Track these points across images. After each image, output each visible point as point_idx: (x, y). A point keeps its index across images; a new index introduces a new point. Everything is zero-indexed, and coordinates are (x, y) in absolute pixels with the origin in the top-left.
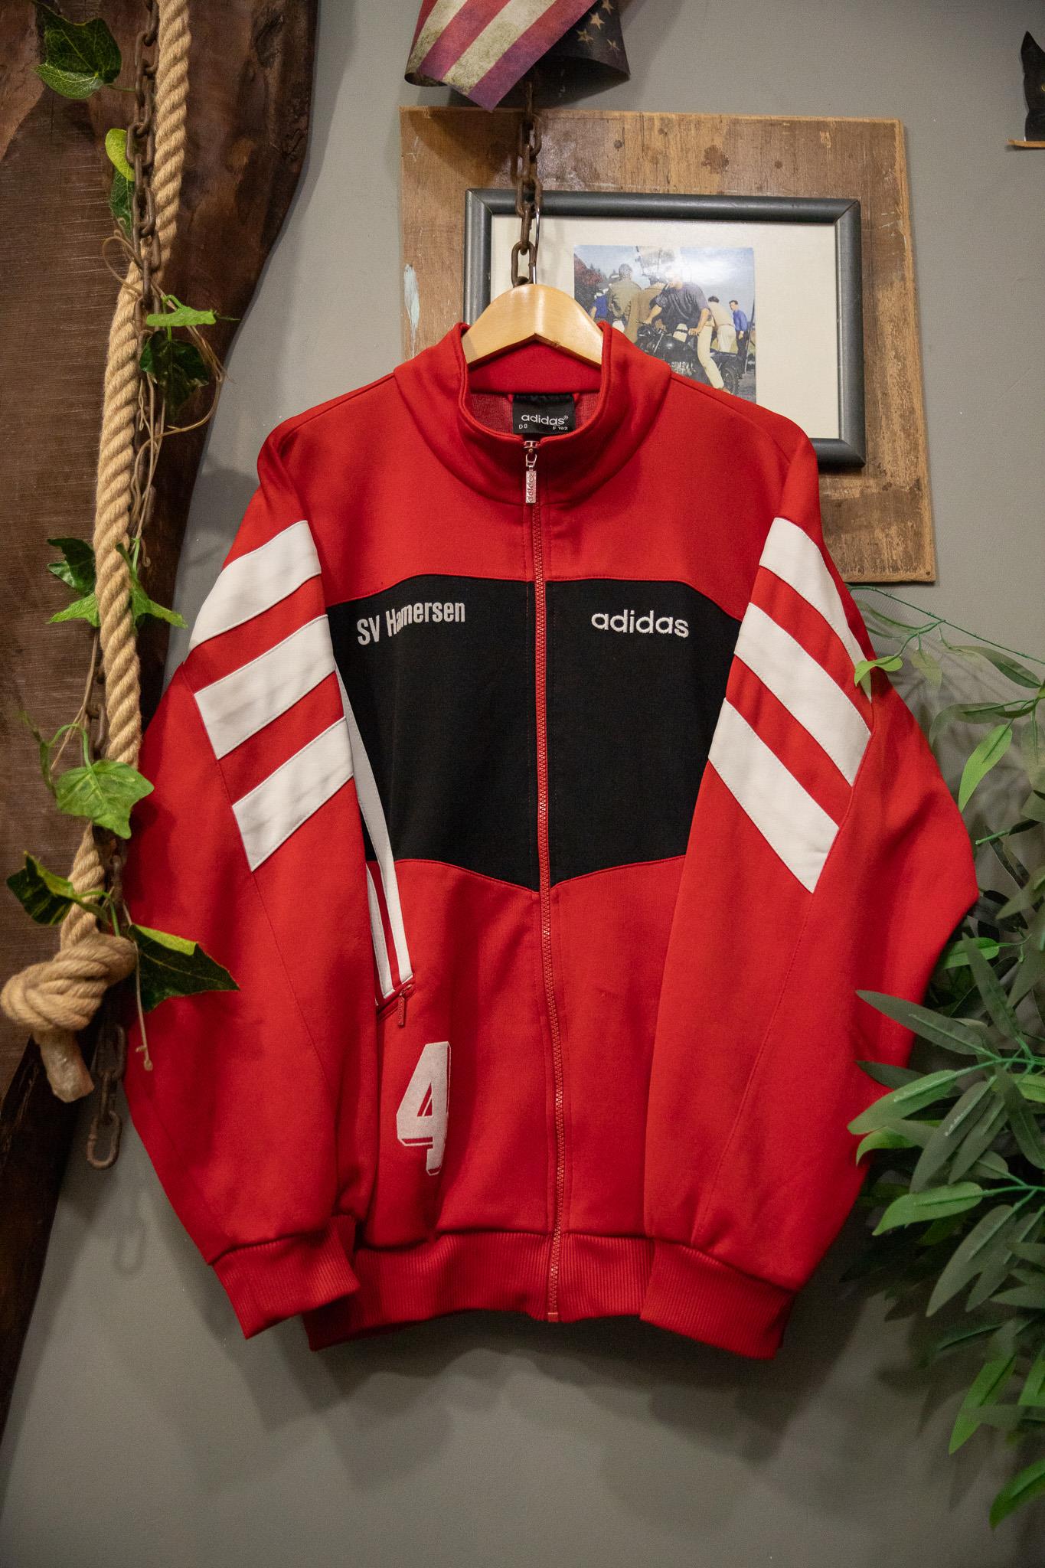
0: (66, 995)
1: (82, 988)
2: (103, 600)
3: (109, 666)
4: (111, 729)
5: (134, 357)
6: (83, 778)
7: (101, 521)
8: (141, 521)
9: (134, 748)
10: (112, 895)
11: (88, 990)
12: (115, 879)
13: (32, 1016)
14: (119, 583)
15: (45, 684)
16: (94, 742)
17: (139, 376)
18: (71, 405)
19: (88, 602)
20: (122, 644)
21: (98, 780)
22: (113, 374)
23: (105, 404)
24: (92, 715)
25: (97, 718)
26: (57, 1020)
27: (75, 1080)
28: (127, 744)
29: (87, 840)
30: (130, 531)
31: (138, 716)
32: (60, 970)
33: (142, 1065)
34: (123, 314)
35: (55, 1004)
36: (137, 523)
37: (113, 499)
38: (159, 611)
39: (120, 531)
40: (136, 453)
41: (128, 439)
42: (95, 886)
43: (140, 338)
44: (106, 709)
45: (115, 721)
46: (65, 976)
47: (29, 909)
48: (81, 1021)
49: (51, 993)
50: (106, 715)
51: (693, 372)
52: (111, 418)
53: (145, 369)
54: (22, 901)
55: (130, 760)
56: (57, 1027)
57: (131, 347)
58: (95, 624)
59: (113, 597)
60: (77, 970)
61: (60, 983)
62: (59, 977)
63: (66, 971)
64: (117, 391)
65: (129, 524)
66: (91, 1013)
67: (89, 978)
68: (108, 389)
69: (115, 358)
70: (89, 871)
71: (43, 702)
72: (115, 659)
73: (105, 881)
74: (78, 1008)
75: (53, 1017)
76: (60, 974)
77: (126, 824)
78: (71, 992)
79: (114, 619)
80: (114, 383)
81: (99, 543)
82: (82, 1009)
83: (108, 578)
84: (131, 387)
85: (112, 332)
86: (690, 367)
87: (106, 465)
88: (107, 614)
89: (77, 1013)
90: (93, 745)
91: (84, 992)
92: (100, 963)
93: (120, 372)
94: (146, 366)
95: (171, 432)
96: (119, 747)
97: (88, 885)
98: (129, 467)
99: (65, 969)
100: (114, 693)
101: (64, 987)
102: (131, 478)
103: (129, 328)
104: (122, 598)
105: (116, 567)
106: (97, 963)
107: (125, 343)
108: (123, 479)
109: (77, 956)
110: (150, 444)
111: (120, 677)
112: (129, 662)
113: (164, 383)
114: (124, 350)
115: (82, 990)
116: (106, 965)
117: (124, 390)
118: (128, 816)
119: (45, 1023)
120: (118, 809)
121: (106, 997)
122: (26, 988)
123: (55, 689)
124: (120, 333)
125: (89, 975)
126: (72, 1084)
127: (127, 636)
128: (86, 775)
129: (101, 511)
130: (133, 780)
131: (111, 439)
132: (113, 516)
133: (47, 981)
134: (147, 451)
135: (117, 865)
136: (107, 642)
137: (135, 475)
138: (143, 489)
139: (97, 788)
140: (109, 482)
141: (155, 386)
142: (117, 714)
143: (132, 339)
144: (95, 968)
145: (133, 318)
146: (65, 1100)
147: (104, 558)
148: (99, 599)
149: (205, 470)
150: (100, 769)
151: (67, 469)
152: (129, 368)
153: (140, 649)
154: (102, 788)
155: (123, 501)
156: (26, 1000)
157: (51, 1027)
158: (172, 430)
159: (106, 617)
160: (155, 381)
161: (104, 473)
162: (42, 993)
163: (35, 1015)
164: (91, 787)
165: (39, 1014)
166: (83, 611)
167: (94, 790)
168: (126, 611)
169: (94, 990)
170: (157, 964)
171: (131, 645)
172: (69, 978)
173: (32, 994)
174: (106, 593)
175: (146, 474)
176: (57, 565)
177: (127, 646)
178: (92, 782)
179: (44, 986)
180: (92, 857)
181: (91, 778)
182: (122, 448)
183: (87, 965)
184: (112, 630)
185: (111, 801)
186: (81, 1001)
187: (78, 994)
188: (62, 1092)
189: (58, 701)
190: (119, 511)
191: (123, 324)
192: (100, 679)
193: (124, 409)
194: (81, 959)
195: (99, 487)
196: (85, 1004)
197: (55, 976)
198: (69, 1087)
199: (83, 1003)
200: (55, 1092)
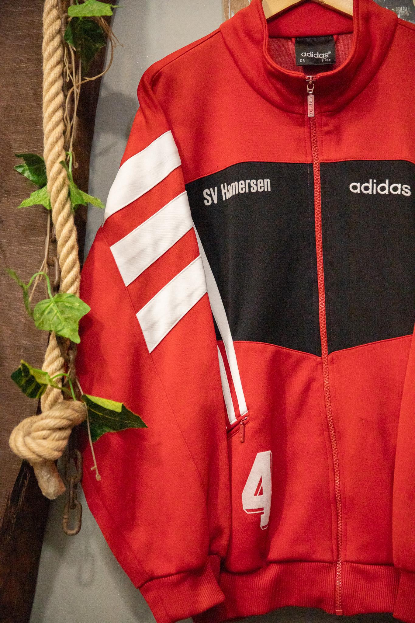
0: (48, 439)
1: (57, 435)
2: (53, 194)
3: (59, 235)
4: (62, 273)
5: (59, 31)
6: (49, 306)
7: (47, 143)
8: (72, 140)
9: (77, 284)
10: (70, 375)
11: (61, 436)
12: (71, 365)
13: (29, 454)
14: (62, 182)
15: (19, 242)
16: (53, 282)
17: (63, 44)
18: (21, 62)
19: (43, 193)
20: (66, 221)
21: (58, 306)
22: (47, 44)
23: (44, 64)
24: (51, 265)
25: (54, 266)
26: (44, 456)
27: (55, 487)
28: (73, 282)
29: (53, 342)
30: (66, 148)
31: (78, 264)
32: (44, 425)
33: (95, 477)
34: (50, 3)
35: (43, 447)
36: (69, 142)
37: (54, 128)
38: (87, 198)
39: (60, 148)
40: (65, 96)
41: (60, 88)
42: (59, 370)
43: (63, 20)
44: (58, 260)
45: (64, 269)
46: (47, 428)
47: (24, 391)
48: (57, 455)
49: (39, 439)
50: (59, 265)
51: (410, 13)
52: (49, 74)
53: (68, 42)
54: (21, 386)
55: (75, 292)
56: (44, 459)
57: (57, 25)
58: (48, 208)
59: (59, 192)
60: (54, 426)
61: (45, 433)
62: (44, 429)
63: (47, 426)
64: (51, 56)
65: (65, 143)
66: (63, 449)
67: (61, 429)
68: (45, 55)
69: (48, 33)
70: (55, 361)
71: (18, 253)
72: (62, 230)
73: (65, 366)
74: (56, 448)
75: (42, 454)
76: (44, 428)
77: (77, 334)
78: (51, 438)
79: (61, 206)
80: (48, 51)
81: (48, 157)
82: (59, 447)
83: (55, 179)
84: (59, 52)
85: (44, 15)
86: (408, 10)
87: (48, 105)
88: (56, 202)
89: (56, 450)
90: (53, 285)
91: (59, 437)
92: (67, 419)
93: (52, 43)
94: (68, 39)
95: (86, 81)
96: (68, 284)
97: (56, 370)
98: (62, 106)
99: (47, 425)
100: (63, 251)
101: (47, 435)
102: (64, 113)
103: (55, 12)
104: (64, 192)
105: (60, 172)
106: (65, 420)
107: (53, 23)
108: (59, 114)
109: (54, 416)
110: (74, 90)
111: (66, 241)
112: (71, 231)
113: (79, 49)
114: (54, 28)
115: (57, 436)
116: (70, 420)
117: (55, 55)
118: (78, 329)
119: (38, 458)
120: (71, 325)
121: (71, 438)
122: (24, 436)
123: (25, 245)
124: (50, 16)
125: (61, 427)
126: (53, 489)
127: (69, 216)
128: (50, 304)
129: (47, 136)
130: (78, 304)
131: (50, 89)
132: (55, 140)
133: (36, 431)
134: (73, 93)
135: (71, 357)
136: (57, 219)
137: (66, 112)
138: (71, 118)
139: (57, 312)
140: (51, 117)
141: (75, 52)
142: (66, 264)
143: (57, 19)
144: (65, 423)
145: (57, 5)
146: (49, 498)
147: (52, 167)
148: (50, 192)
149: (103, 93)
150: (58, 300)
151: (21, 104)
152: (57, 40)
153: (76, 223)
154: (60, 312)
155: (60, 128)
156: (25, 444)
157: (41, 459)
158: (86, 79)
159: (55, 204)
160: (75, 49)
161: (47, 112)
162: (34, 438)
163: (31, 453)
164: (54, 311)
165: (34, 452)
166: (40, 199)
167: (56, 314)
168: (67, 200)
169: (65, 435)
170: (98, 415)
171: (71, 220)
172: (50, 429)
173: (29, 440)
174: (54, 189)
175: (72, 110)
176: (20, 167)
177: (69, 222)
178: (54, 308)
179: (35, 434)
180: (57, 352)
181: (53, 306)
182: (57, 94)
183: (60, 422)
184: (59, 212)
185: (66, 319)
186: (57, 443)
187: (55, 439)
188: (47, 494)
189: (28, 252)
190: (58, 136)
191: (51, 10)
192: (54, 241)
193: (56, 68)
194: (56, 418)
195: (45, 120)
196: (60, 444)
197: (41, 428)
198: (52, 491)
199: (58, 444)
200: (44, 494)
